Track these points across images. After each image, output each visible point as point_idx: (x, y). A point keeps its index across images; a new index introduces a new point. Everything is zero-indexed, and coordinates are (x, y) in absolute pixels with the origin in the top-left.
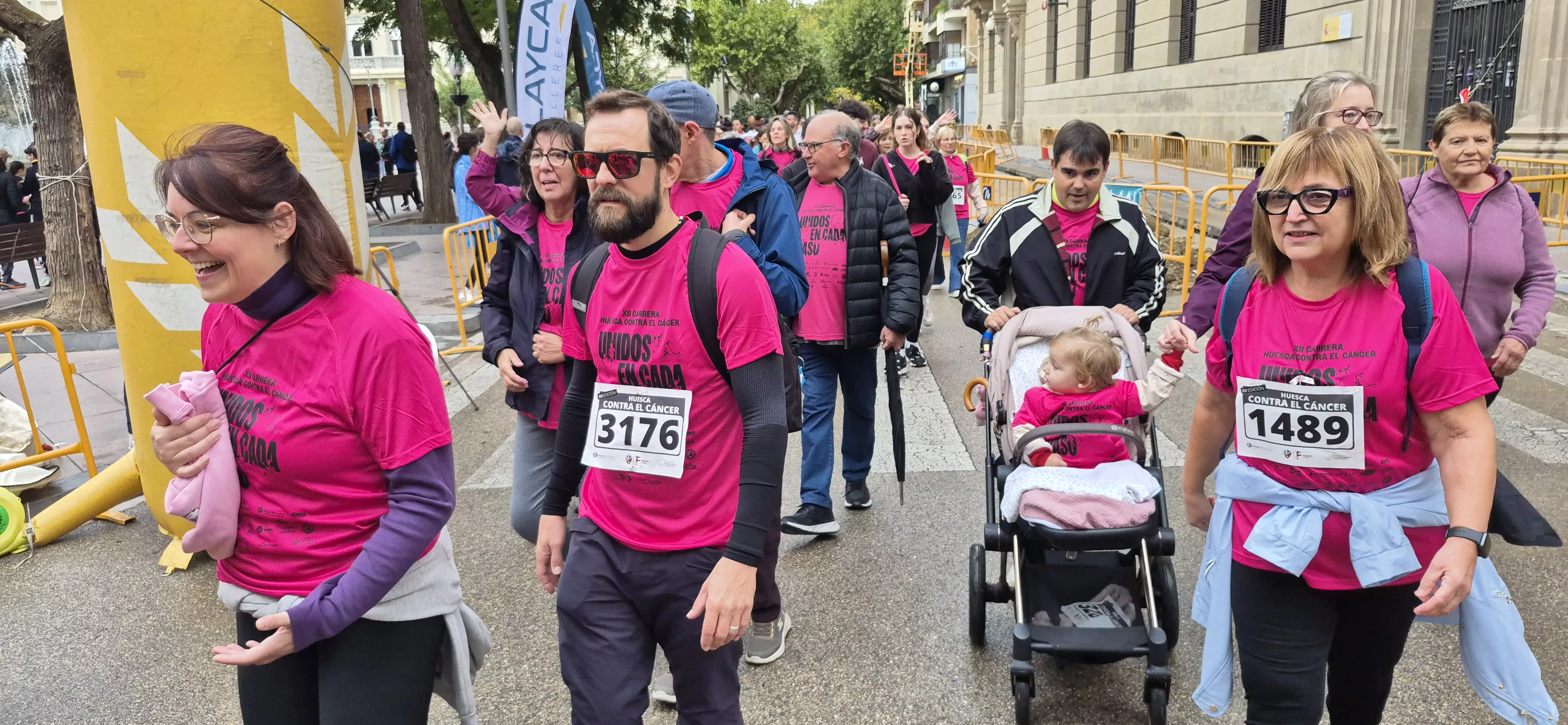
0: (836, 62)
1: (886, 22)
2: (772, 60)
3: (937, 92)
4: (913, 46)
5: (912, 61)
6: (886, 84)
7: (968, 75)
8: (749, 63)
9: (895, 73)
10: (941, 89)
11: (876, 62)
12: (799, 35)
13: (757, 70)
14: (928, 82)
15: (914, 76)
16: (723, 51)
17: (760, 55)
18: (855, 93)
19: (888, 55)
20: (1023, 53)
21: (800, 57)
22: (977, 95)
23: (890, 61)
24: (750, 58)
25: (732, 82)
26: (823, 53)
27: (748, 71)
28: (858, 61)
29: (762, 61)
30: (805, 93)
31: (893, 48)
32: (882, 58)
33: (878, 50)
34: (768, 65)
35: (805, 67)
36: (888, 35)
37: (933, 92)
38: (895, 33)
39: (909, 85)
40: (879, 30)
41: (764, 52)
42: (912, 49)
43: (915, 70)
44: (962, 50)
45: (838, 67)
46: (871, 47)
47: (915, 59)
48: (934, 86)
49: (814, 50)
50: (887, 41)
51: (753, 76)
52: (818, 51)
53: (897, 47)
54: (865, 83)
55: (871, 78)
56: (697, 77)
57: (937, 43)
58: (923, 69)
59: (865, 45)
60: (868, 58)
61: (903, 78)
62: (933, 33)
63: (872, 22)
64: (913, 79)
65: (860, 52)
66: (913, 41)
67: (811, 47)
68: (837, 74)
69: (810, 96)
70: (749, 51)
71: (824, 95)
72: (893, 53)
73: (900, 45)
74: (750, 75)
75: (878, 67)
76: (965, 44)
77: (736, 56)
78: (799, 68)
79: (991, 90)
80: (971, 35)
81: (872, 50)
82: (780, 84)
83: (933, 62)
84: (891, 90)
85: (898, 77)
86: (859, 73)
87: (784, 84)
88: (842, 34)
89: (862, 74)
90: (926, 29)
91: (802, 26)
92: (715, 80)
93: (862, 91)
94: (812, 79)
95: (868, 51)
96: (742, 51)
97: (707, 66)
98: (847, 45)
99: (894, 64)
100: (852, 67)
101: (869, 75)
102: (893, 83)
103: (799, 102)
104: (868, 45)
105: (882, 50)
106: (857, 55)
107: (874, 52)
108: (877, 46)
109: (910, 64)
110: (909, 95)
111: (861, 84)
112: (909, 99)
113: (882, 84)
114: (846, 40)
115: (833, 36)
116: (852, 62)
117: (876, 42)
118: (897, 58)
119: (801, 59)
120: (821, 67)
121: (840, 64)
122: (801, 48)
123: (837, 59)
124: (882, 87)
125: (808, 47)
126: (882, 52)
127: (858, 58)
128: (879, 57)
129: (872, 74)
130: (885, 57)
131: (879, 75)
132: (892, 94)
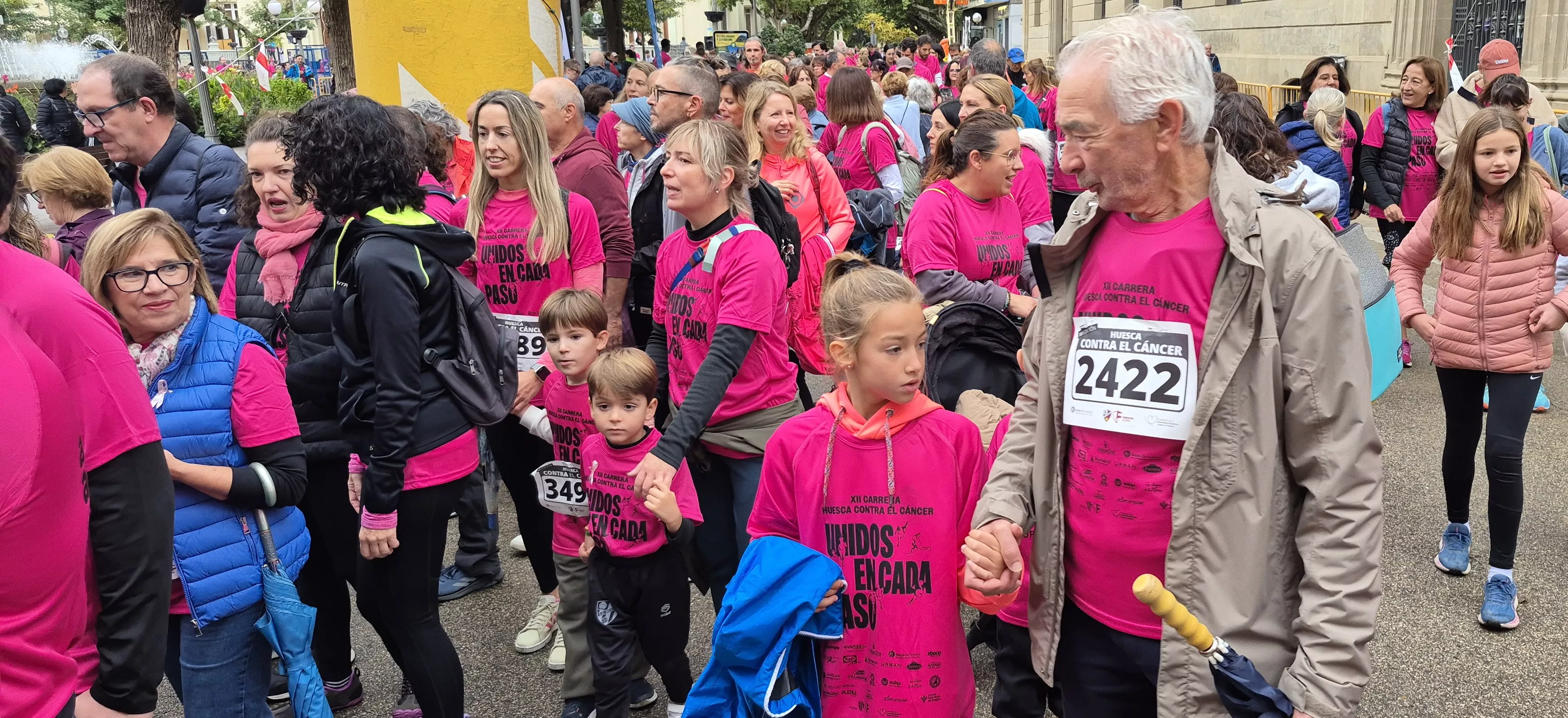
3: (980, 23)
6: (924, 12)
7: (1012, 6)
9: (936, 1)
10: (985, 20)
14: (970, 12)
15: (956, 6)
18: (888, 21)
22: (1022, 28)
30: (835, 19)
37: (975, 24)
39: (951, 15)
48: (977, 16)
54: (900, 11)
55: (909, 6)
61: (943, 7)
64: (955, 9)
69: (839, 22)
71: (855, 21)
79: (1037, 23)
82: (808, 10)
84: (930, 19)
85: (937, 6)
87: (812, 9)
93: (896, 18)
94: (843, 4)
101: (906, 2)
102: (932, 11)
103: (827, 29)
110: (951, 25)
111: (896, 11)
112: (951, 30)
113: (920, 13)
124: (920, 15)
129: (910, 1)
131: (917, 3)
132: (931, 24)
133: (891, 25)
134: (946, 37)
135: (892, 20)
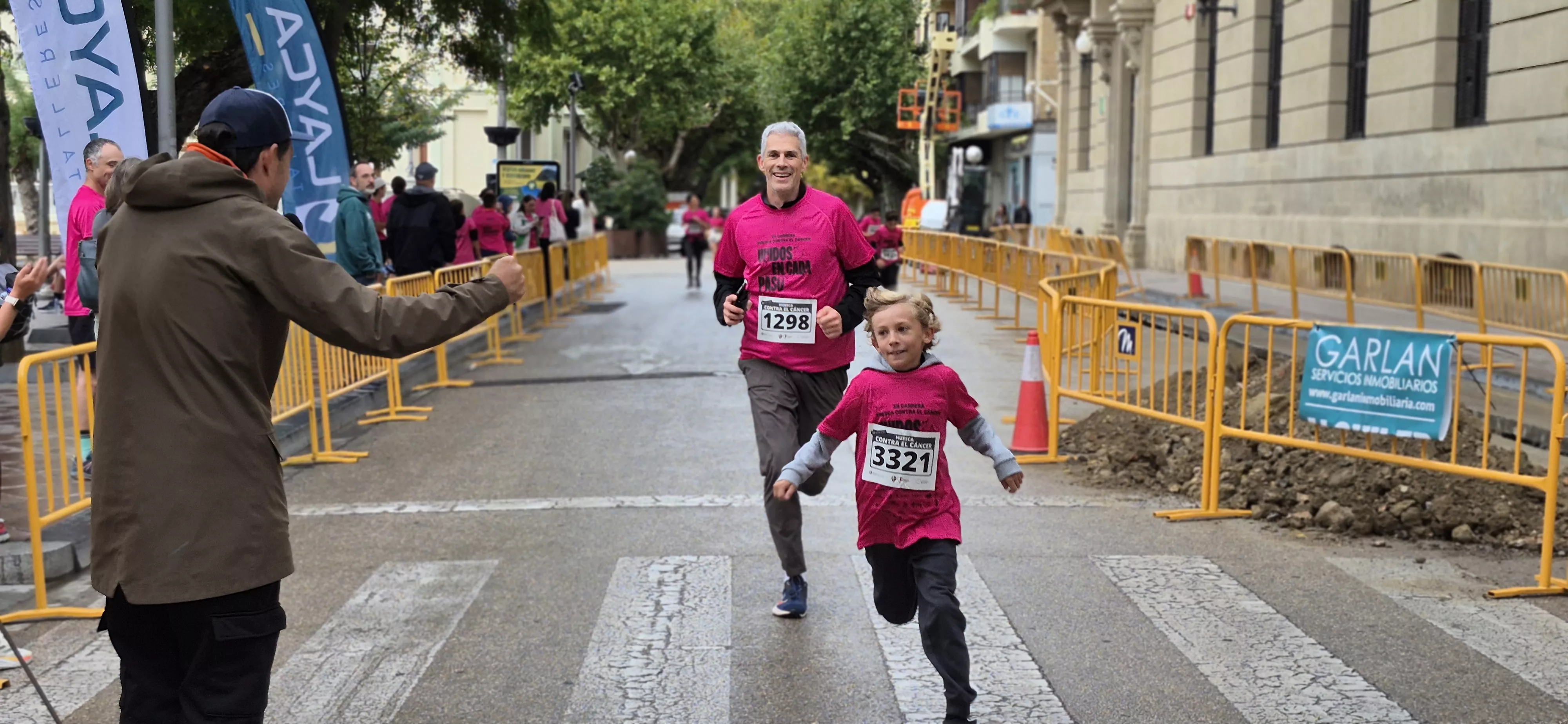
0: (785, 100)
1: (884, 30)
2: (662, 89)
3: (979, 164)
4: (937, 75)
5: (933, 103)
6: (879, 144)
7: (1037, 137)
8: (619, 93)
9: (900, 125)
10: (987, 158)
11: (862, 104)
13: (633, 105)
14: (966, 144)
15: (938, 132)
16: (569, 67)
17: (641, 79)
18: (816, 161)
19: (885, 92)
20: (1148, 98)
21: (720, 86)
22: (1056, 173)
23: (890, 102)
24: (622, 83)
25: (585, 126)
26: (762, 81)
27: (617, 106)
28: (829, 99)
29: (645, 89)
30: (722, 155)
31: (895, 79)
32: (874, 96)
33: (865, 81)
34: (655, 97)
35: (725, 106)
36: (887, 55)
37: (972, 164)
38: (900, 52)
39: (927, 148)
40: (870, 44)
41: (649, 73)
42: (934, 80)
43: (939, 120)
44: (1028, 89)
45: (790, 108)
46: (854, 74)
47: (939, 100)
48: (975, 152)
49: (745, 75)
50: (885, 66)
51: (625, 116)
52: (750, 78)
53: (903, 78)
54: (839, 141)
55: (852, 134)
56: (515, 112)
57: (979, 75)
58: (953, 119)
59: (842, 70)
60: (847, 94)
61: (914, 134)
62: (972, 56)
63: (858, 29)
64: (935, 137)
65: (831, 83)
66: (935, 67)
67: (738, 70)
69: (731, 162)
70: (620, 69)
72: (894, 88)
73: (910, 74)
74: (620, 113)
75: (866, 113)
76: (1033, 78)
77: (594, 78)
78: (713, 106)
79: (1084, 166)
80: (1045, 61)
81: (856, 81)
82: (676, 136)
83: (970, 109)
84: (888, 157)
85: (904, 132)
86: (829, 122)
87: (683, 134)
88: (798, 48)
89: (835, 123)
90: (960, 46)
91: (723, 32)
92: (551, 120)
93: (830, 157)
94: (738, 129)
95: (849, 82)
96: (606, 69)
97: (538, 93)
98: (809, 68)
99: (899, 108)
100: (816, 111)
101: (847, 126)
102: (894, 142)
103: (708, 171)
104: (848, 71)
105: (875, 82)
106: (827, 88)
107: (858, 85)
108: (866, 73)
109: (930, 109)
110: (927, 165)
111: (830, 143)
112: (927, 174)
113: (872, 145)
114: (806, 60)
115: (781, 51)
116: (816, 102)
117: (863, 67)
118: (904, 97)
119: (719, 91)
120: (755, 108)
121: (794, 105)
122: (719, 69)
123: (787, 95)
124: (872, 150)
125: (732, 70)
126: (874, 86)
127: (827, 94)
128: (869, 93)
129: (854, 125)
130: (879, 95)
131: (867, 128)
132: (891, 164)
133: (821, 169)
134: (918, 185)
135: (824, 162)
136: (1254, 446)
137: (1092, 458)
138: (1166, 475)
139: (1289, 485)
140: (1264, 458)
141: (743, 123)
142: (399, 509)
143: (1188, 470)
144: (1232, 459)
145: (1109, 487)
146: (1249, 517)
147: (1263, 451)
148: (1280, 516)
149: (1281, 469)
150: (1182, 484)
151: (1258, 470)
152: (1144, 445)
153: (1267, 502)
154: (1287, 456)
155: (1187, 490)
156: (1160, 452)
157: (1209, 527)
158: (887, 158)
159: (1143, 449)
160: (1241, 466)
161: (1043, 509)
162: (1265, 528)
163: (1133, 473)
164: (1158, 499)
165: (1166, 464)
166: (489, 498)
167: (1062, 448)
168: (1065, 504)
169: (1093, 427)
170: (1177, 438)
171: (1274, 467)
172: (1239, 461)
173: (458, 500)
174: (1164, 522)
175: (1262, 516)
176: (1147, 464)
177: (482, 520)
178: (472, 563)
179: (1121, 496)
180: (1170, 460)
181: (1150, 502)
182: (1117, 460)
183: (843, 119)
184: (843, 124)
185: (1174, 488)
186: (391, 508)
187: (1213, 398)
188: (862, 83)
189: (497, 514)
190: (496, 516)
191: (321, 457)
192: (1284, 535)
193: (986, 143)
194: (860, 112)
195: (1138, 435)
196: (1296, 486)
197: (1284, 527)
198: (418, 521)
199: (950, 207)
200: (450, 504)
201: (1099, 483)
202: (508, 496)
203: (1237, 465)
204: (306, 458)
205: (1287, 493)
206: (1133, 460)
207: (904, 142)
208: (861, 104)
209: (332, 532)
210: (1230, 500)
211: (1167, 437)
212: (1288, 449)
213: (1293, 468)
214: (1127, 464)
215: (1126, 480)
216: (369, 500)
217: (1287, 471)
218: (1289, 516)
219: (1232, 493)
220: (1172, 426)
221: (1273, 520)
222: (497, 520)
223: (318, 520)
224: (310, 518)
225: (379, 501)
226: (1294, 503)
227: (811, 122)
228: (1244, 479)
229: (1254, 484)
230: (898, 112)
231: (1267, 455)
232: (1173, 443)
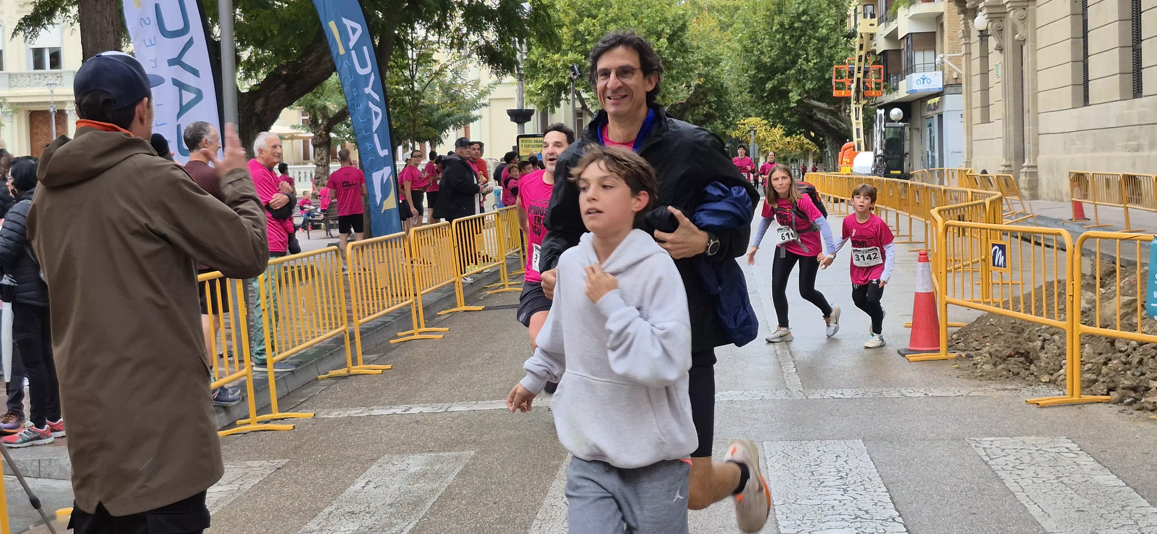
0: (744, 78)
1: (820, 20)
3: (899, 121)
4: (863, 53)
5: (861, 75)
6: (821, 110)
7: (947, 98)
9: (835, 93)
10: (907, 117)
11: (806, 78)
12: (688, 37)
14: (888, 107)
15: (864, 98)
18: (774, 125)
19: (823, 69)
20: (1035, 63)
21: (691, 70)
22: (964, 126)
23: (827, 77)
26: (726, 65)
28: (779, 76)
31: (831, 58)
32: (814, 72)
33: (807, 60)
35: (698, 85)
36: (824, 40)
37: (894, 121)
38: (834, 37)
39: (857, 110)
40: (810, 32)
42: (860, 58)
43: (866, 88)
44: (938, 60)
45: (748, 86)
46: (799, 56)
47: (867, 72)
48: (896, 113)
49: (713, 62)
50: (822, 48)
52: (717, 63)
53: (837, 57)
54: (789, 109)
55: (798, 102)
56: (532, 98)
57: (898, 52)
58: (878, 89)
59: (789, 54)
60: (793, 71)
61: (847, 100)
62: (892, 36)
63: (800, 21)
64: (863, 103)
65: (780, 63)
66: (862, 47)
67: (707, 57)
68: (746, 96)
71: (727, 127)
72: (831, 65)
73: (843, 54)
75: (809, 86)
76: (942, 52)
78: (688, 86)
79: (985, 119)
80: (951, 38)
81: (800, 61)
83: (893, 78)
84: (829, 118)
85: (840, 99)
86: (780, 95)
88: (753, 38)
89: (785, 95)
90: (882, 30)
91: (694, 28)
93: (784, 122)
94: (709, 103)
95: (794, 62)
97: (551, 83)
98: (762, 53)
99: (834, 80)
100: (769, 86)
101: (794, 96)
102: (832, 108)
104: (793, 53)
105: (815, 61)
106: (777, 68)
107: (802, 64)
108: (807, 54)
109: (858, 79)
110: (857, 124)
111: (783, 111)
112: (858, 130)
113: (815, 111)
114: (760, 46)
115: (740, 41)
116: (769, 79)
117: (805, 50)
118: (838, 72)
119: (691, 74)
120: (722, 86)
121: (751, 82)
122: (691, 58)
123: (746, 75)
124: (815, 114)
125: (702, 58)
126: (814, 63)
127: (777, 73)
128: (810, 70)
129: (800, 95)
130: (819, 72)
131: (809, 97)
132: (831, 125)
133: (778, 131)
134: (851, 140)
135: (779, 126)
136: (1112, 342)
137: (977, 355)
138: (1038, 367)
139: (1143, 374)
140: (1121, 352)
141: (713, 99)
142: (405, 411)
143: (1057, 363)
144: (1094, 353)
145: (990, 379)
146: (1108, 402)
147: (1118, 345)
148: (1136, 400)
149: (1135, 361)
150: (1052, 374)
151: (1115, 362)
152: (1019, 343)
153: (1123, 388)
154: (1141, 350)
155: (1056, 380)
156: (1034, 348)
157: (1074, 410)
158: (828, 120)
159: (1019, 346)
160: (1102, 359)
161: (931, 400)
162: (1122, 411)
163: (1010, 367)
164: (1030, 388)
165: (1038, 358)
166: (477, 400)
167: (950, 347)
168: (951, 394)
169: (979, 329)
170: (1048, 336)
171: (1130, 359)
172: (1101, 354)
173: (453, 402)
174: (1034, 408)
175: (1121, 401)
176: (1022, 359)
177: (468, 420)
178: (454, 454)
179: (999, 386)
180: (1042, 355)
181: (1024, 390)
182: (997, 356)
183: (791, 91)
184: (790, 95)
185: (1045, 378)
186: (398, 410)
187: (1072, 301)
188: (805, 62)
189: (481, 413)
190: (480, 415)
191: (354, 370)
192: (1138, 417)
193: (906, 106)
194: (804, 86)
195: (1015, 335)
196: (1149, 375)
197: (1138, 410)
198: (418, 421)
199: (876, 156)
200: (447, 405)
201: (982, 376)
202: (493, 398)
203: (1098, 358)
204: (343, 372)
205: (1141, 381)
206: (1010, 356)
207: (840, 107)
208: (803, 79)
209: (349, 431)
210: (1092, 388)
211: (1039, 336)
212: (1141, 344)
213: (1145, 360)
214: (1005, 360)
215: (1004, 373)
216: (384, 404)
217: (1141, 362)
218: (1143, 400)
219: (1095, 381)
220: (1044, 327)
221: (1130, 404)
222: (481, 418)
223: (339, 421)
224: (335, 420)
225: (392, 404)
226: (1148, 389)
227: (765, 95)
228: (1104, 370)
229: (1112, 374)
230: (834, 84)
231: (1123, 349)
232: (1045, 340)
